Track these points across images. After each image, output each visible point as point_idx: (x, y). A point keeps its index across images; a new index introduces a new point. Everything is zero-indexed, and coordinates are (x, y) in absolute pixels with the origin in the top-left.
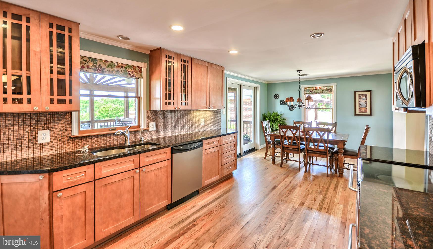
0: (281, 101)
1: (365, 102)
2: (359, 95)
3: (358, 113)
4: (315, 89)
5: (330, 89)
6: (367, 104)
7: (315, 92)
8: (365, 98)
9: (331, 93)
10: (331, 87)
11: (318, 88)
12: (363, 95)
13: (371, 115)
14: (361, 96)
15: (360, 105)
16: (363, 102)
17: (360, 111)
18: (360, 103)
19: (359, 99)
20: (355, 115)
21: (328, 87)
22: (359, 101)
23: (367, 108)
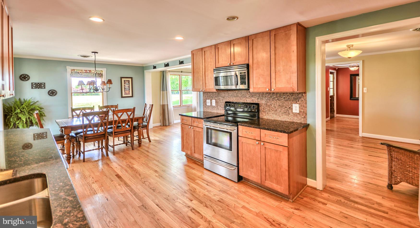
0: (34, 84)
1: (128, 86)
2: (124, 81)
3: (124, 95)
4: (85, 72)
5: (101, 73)
6: (129, 88)
7: (85, 76)
8: (128, 83)
9: (102, 77)
10: (101, 72)
11: (88, 71)
12: (127, 80)
13: (132, 96)
14: (125, 81)
15: (125, 88)
16: (127, 86)
17: (125, 94)
18: (125, 87)
19: (124, 84)
20: (122, 97)
21: (98, 71)
22: (124, 86)
23: (130, 91)
